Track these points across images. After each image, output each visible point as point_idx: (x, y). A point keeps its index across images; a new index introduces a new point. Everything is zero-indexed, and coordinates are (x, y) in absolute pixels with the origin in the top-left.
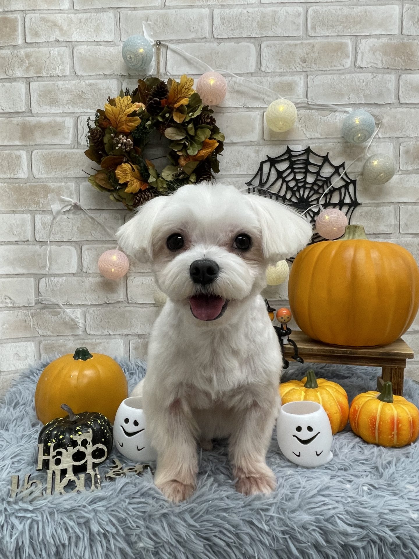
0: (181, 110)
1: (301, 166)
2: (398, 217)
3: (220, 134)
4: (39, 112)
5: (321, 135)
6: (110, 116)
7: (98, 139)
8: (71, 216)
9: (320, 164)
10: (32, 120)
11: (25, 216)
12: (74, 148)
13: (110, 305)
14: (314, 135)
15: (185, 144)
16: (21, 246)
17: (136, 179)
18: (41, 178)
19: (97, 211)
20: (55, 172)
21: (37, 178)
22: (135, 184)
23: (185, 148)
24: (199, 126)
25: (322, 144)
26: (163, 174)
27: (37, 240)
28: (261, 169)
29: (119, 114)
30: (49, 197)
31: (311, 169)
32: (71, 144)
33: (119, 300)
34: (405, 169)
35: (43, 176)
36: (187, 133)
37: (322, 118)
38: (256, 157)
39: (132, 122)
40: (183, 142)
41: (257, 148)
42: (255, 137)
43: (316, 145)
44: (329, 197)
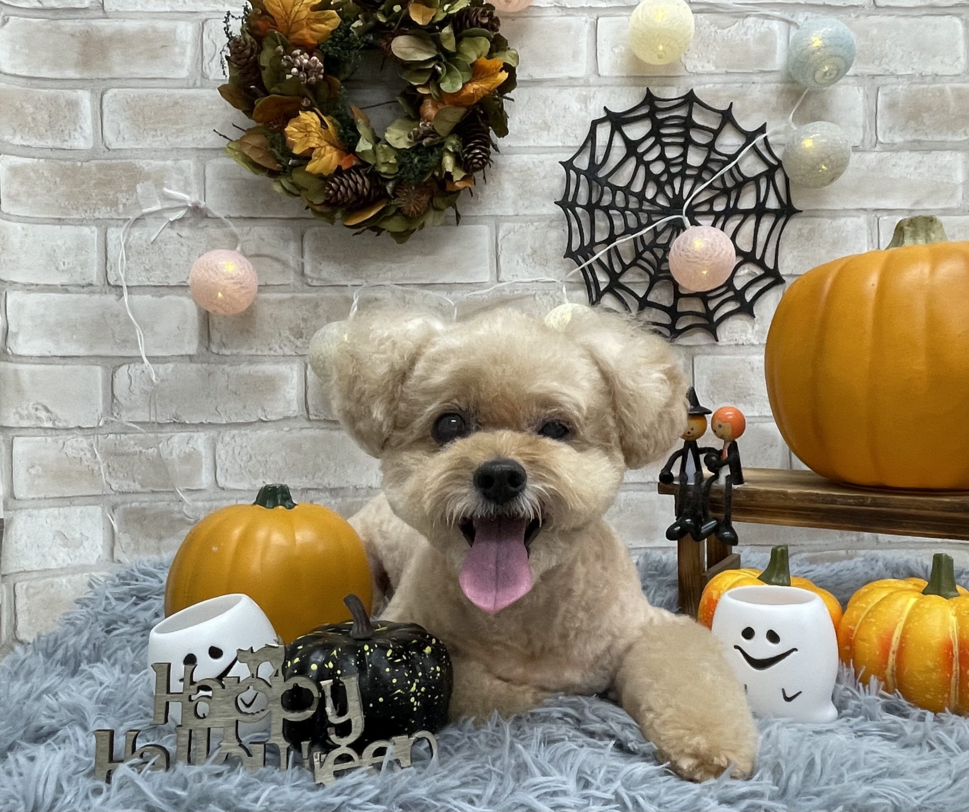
1: (674, 131)
2: (876, 241)
3: (508, 52)
4: (120, 9)
5: (717, 67)
6: (274, 9)
7: (248, 58)
8: (185, 232)
9: (715, 127)
10: (106, 26)
11: (86, 230)
12: (194, 86)
13: (270, 424)
14: (703, 66)
15: (434, 69)
16: (74, 297)
17: (331, 144)
18: (120, 149)
20: (154, 136)
21: (114, 150)
22: (329, 155)
23: (435, 78)
24: (465, 31)
25: (718, 86)
26: (387, 135)
27: (112, 281)
28: (592, 136)
29: (294, 6)
30: (139, 188)
31: (698, 137)
32: (187, 79)
33: (290, 413)
34: (887, 140)
35: (125, 146)
36: (440, 48)
37: (719, 31)
38: (581, 110)
39: (322, 23)
40: (430, 66)
41: (584, 93)
42: (581, 69)
43: (707, 86)
44: (733, 195)
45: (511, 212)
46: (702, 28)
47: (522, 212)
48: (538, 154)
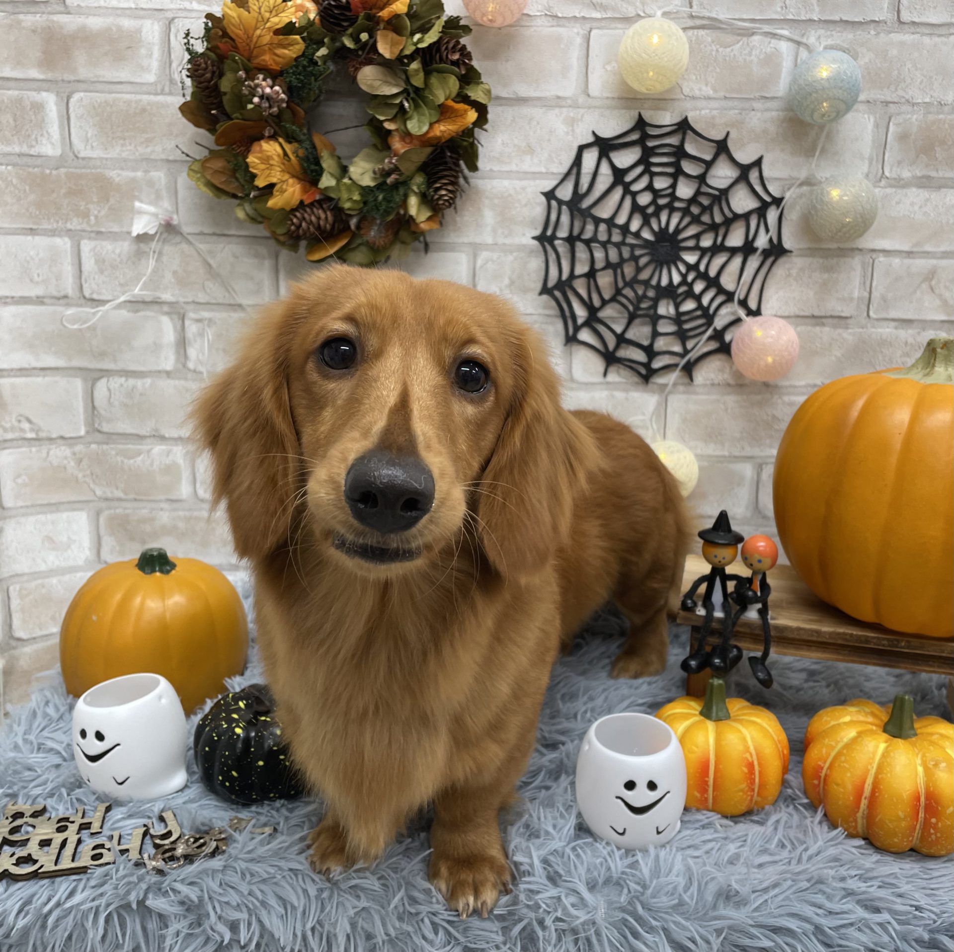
0: (395, 25)
1: (665, 160)
2: (868, 283)
3: (481, 86)
4: (83, 4)
5: (715, 91)
6: (235, 31)
7: (210, 82)
9: (708, 157)
10: (68, 22)
11: (58, 241)
12: (162, 93)
14: (700, 90)
15: (401, 105)
16: (51, 309)
17: (293, 177)
18: (90, 158)
19: (215, 238)
20: (123, 145)
21: (84, 159)
22: (291, 190)
23: (401, 114)
24: (435, 66)
25: (715, 112)
26: (352, 169)
27: (87, 294)
28: (578, 162)
29: (256, 28)
31: (689, 167)
32: (155, 84)
34: (894, 176)
35: (94, 154)
36: (407, 80)
37: (721, 50)
38: (567, 133)
39: (285, 48)
40: (397, 101)
41: (572, 115)
42: (569, 88)
43: (703, 112)
44: (722, 232)
45: (490, 241)
46: (702, 46)
47: (501, 240)
48: (521, 179)
